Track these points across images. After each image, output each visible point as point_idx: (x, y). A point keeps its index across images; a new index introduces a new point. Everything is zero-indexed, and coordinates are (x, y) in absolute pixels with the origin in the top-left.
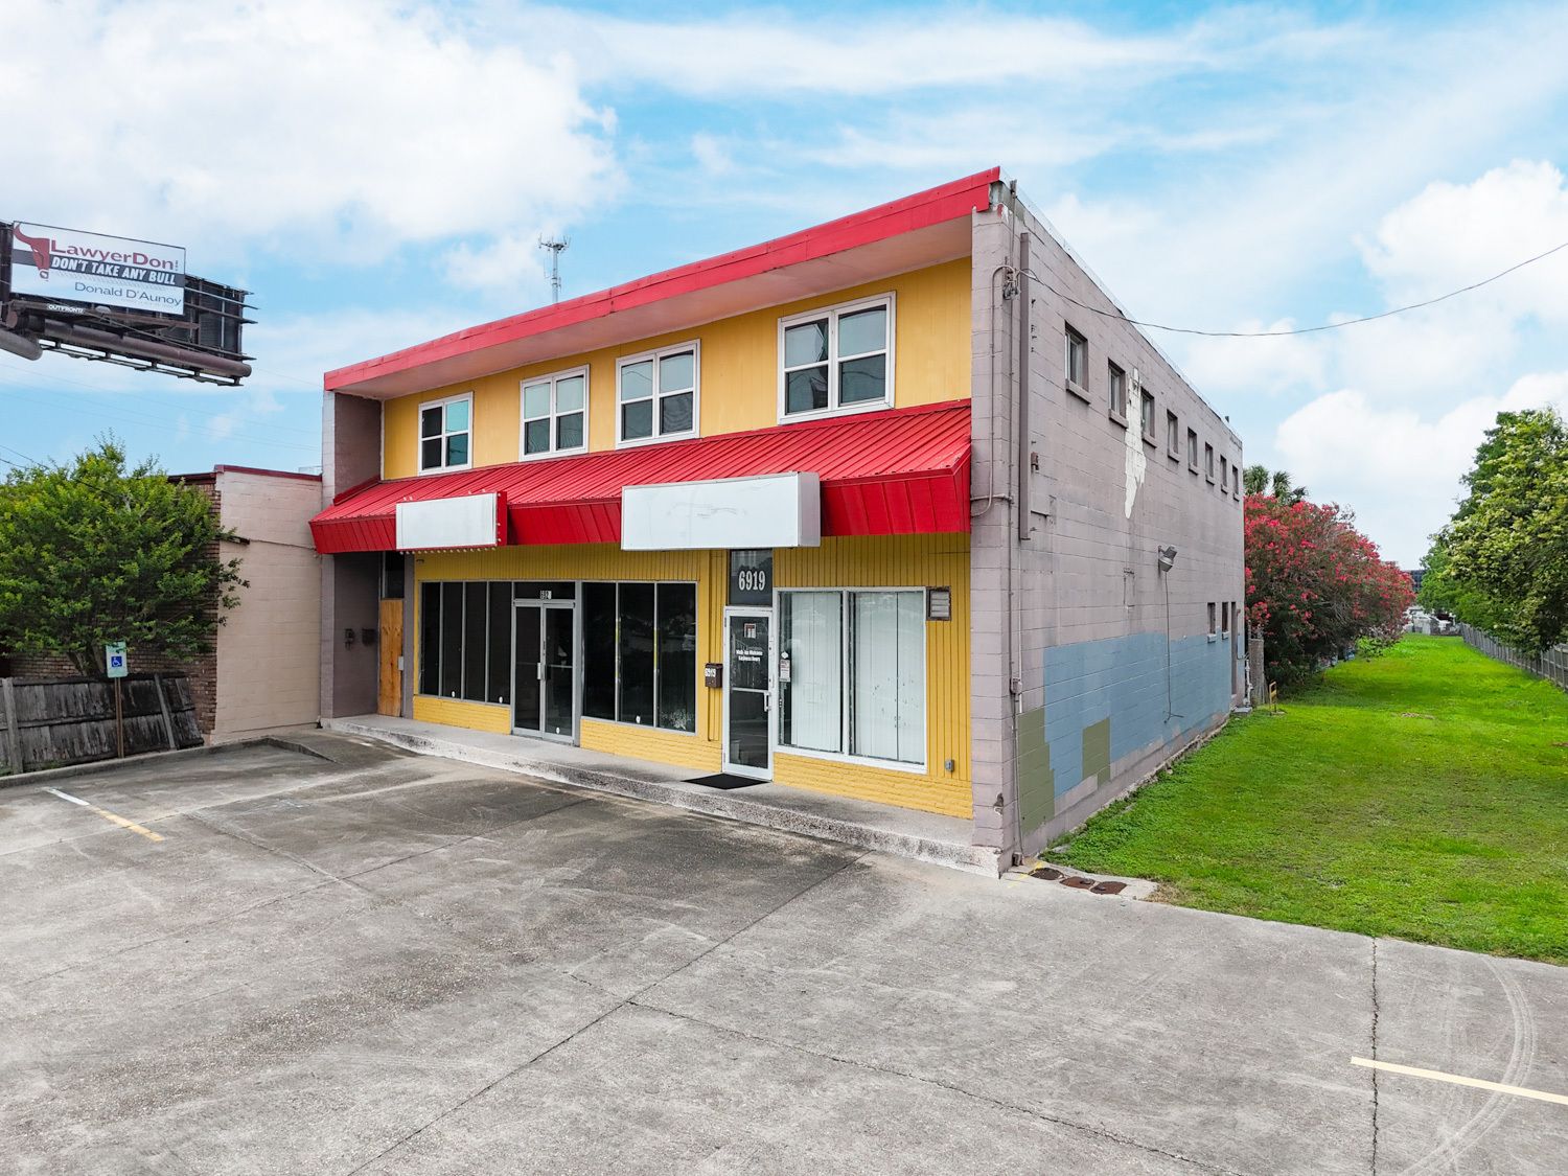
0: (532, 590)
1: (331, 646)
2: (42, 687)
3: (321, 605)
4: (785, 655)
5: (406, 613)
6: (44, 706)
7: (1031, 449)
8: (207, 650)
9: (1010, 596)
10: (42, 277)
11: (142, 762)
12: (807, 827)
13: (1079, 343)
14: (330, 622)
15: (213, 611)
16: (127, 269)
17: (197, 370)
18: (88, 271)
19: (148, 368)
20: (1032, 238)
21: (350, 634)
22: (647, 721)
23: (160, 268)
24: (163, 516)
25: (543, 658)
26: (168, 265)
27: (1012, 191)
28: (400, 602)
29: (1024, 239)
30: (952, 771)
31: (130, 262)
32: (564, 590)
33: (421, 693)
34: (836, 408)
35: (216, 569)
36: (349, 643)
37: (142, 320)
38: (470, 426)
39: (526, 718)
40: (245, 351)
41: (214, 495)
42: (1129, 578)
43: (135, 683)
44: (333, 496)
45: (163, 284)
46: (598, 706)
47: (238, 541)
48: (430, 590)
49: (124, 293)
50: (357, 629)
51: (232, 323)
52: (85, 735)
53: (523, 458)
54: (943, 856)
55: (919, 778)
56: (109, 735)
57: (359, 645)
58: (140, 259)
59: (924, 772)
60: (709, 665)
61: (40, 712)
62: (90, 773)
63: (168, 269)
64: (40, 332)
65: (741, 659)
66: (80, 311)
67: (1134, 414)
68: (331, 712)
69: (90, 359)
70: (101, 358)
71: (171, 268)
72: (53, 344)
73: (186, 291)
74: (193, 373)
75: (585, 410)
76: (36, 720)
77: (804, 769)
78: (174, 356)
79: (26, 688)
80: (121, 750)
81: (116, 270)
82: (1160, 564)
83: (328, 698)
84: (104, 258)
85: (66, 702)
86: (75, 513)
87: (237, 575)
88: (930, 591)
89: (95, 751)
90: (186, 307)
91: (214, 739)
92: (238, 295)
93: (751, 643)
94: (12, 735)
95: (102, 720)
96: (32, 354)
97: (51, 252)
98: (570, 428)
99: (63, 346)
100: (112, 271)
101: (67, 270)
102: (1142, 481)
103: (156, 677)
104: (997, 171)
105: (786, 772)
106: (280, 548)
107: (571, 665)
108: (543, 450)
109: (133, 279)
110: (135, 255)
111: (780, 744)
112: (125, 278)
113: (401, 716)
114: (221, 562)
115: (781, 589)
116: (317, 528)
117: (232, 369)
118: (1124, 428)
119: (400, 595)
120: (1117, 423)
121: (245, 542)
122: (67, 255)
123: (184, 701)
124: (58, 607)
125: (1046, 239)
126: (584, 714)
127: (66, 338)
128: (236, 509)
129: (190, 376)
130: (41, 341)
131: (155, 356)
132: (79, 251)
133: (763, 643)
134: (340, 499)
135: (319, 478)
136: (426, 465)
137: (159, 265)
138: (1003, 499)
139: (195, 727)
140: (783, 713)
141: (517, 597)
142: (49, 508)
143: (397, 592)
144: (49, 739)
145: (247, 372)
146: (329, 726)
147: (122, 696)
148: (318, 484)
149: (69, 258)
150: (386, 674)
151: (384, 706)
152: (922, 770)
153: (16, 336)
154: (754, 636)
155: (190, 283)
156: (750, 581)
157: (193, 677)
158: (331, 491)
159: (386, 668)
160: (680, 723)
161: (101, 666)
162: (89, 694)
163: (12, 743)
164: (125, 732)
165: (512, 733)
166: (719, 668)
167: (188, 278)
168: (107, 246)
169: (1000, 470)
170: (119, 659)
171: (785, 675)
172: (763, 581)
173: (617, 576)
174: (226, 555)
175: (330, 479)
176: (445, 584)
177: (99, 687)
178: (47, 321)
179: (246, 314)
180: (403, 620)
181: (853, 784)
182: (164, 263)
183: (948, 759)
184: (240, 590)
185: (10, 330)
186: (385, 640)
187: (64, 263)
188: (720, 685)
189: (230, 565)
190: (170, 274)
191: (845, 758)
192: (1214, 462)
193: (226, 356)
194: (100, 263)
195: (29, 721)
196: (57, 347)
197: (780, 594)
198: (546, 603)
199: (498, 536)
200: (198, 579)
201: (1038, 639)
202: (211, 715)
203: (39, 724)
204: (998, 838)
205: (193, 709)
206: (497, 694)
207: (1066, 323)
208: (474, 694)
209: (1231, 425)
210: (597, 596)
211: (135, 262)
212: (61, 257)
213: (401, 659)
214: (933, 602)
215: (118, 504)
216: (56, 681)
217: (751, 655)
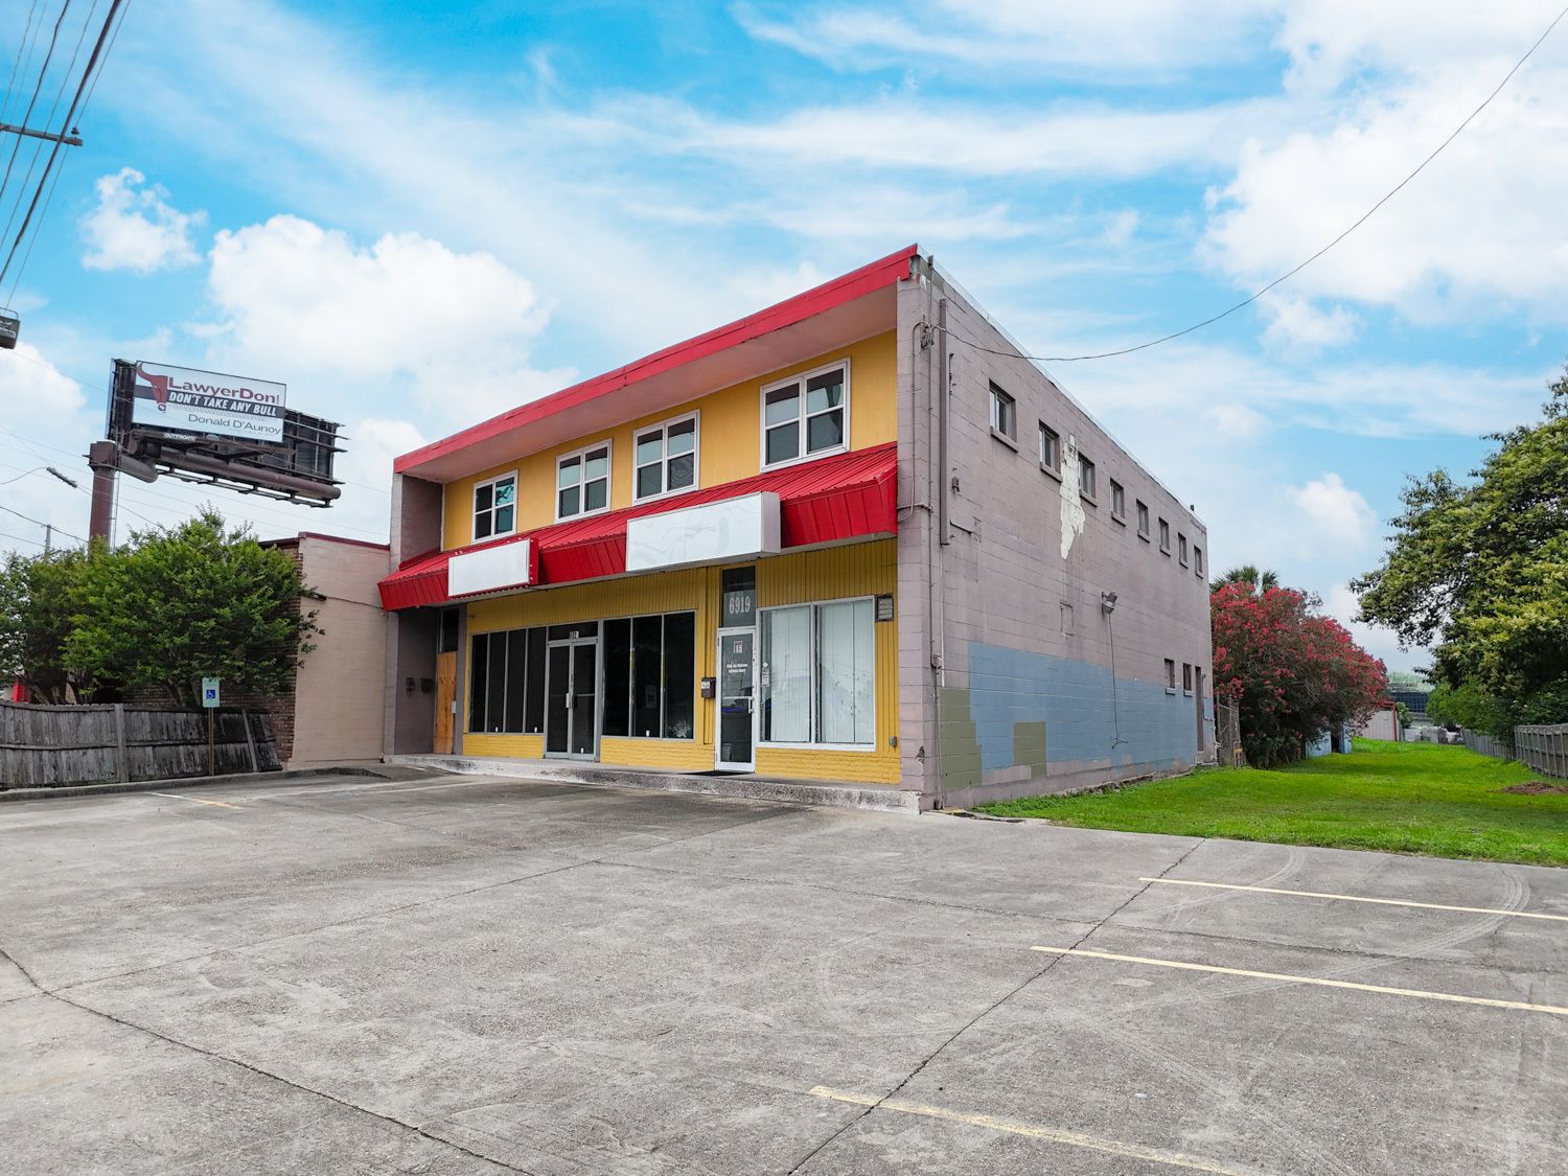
0: (562, 632)
1: (393, 692)
2: (147, 714)
3: (386, 658)
4: (765, 665)
5: (459, 663)
6: (148, 729)
7: (950, 476)
8: (287, 689)
9: (930, 587)
10: (160, 409)
11: (229, 780)
12: (774, 794)
13: (1008, 403)
14: (394, 672)
15: (293, 656)
16: (235, 403)
17: (293, 493)
18: (201, 404)
19: (250, 491)
20: (949, 303)
21: (411, 682)
22: (655, 734)
23: (264, 402)
24: (255, 572)
25: (571, 690)
26: (270, 399)
27: (930, 264)
28: (454, 654)
29: (942, 305)
30: (895, 746)
31: (237, 397)
32: (590, 629)
33: (470, 731)
34: (805, 455)
35: (295, 620)
36: (409, 690)
37: (248, 448)
38: (515, 499)
39: (556, 744)
40: (336, 475)
41: (297, 557)
42: (1067, 613)
43: (225, 715)
44: (399, 562)
45: (266, 415)
46: (615, 726)
47: (316, 596)
48: (479, 641)
49: (231, 424)
50: (417, 677)
51: (325, 451)
52: (182, 756)
53: (558, 521)
54: (878, 803)
55: (869, 755)
56: (202, 756)
57: (419, 693)
58: (246, 394)
59: (873, 750)
60: (705, 679)
61: (145, 734)
62: (185, 786)
63: (270, 402)
64: (156, 458)
65: (730, 671)
66: (193, 438)
67: (1071, 472)
68: (393, 749)
69: (199, 483)
70: (208, 482)
71: (273, 401)
72: (168, 469)
73: (285, 423)
74: (289, 495)
75: (608, 476)
76: (143, 741)
77: (780, 759)
78: (273, 480)
79: (135, 714)
80: (212, 771)
81: (225, 403)
82: (1103, 607)
83: (391, 738)
84: (215, 393)
85: (167, 726)
86: (180, 563)
87: (314, 624)
88: (878, 598)
89: (190, 770)
90: (284, 437)
91: (291, 766)
92: (332, 427)
93: (739, 659)
94: (121, 752)
95: (198, 744)
96: (149, 478)
97: (169, 388)
98: (596, 491)
99: (176, 470)
100: (222, 404)
101: (182, 403)
102: (1081, 531)
103: (244, 711)
104: (915, 247)
105: (765, 764)
106: (352, 606)
107: (594, 692)
108: (575, 513)
109: (239, 411)
110: (242, 390)
111: (761, 740)
112: (233, 410)
113: (453, 753)
114: (302, 614)
115: (762, 609)
116: (384, 588)
117: (323, 492)
118: (1060, 482)
119: (455, 649)
120: (1050, 476)
121: (322, 598)
122: (182, 390)
123: (267, 733)
124: (164, 640)
125: (965, 307)
126: (604, 734)
127: (181, 463)
128: (315, 572)
129: (286, 499)
130: (157, 467)
131: (257, 480)
132: (193, 387)
133: (747, 657)
134: (404, 566)
135: (387, 548)
136: (479, 536)
137: (263, 398)
138: (922, 507)
139: (276, 756)
140: (764, 714)
141: (550, 639)
142: (158, 560)
143: (451, 646)
144: (152, 758)
145: (337, 495)
146: (391, 761)
147: (214, 726)
148: (387, 552)
149: (184, 393)
150: (441, 717)
151: (438, 746)
152: (872, 748)
153: (136, 461)
154: (741, 651)
155: (290, 416)
156: (738, 606)
157: (275, 713)
158: (397, 559)
159: (441, 713)
160: (682, 733)
161: (197, 699)
162: (187, 722)
163: (121, 758)
164: (216, 757)
165: (544, 757)
166: (713, 682)
167: (287, 411)
168: (217, 383)
169: (922, 484)
170: (213, 692)
171: (766, 681)
172: (748, 604)
173: (632, 611)
174: (305, 607)
175: (397, 549)
176: (492, 635)
177: (195, 716)
178: (163, 448)
179: (338, 443)
180: (456, 670)
181: (818, 767)
182: (267, 397)
183: (892, 736)
184: (316, 639)
185: (131, 456)
186: (441, 689)
187: (180, 398)
188: (713, 696)
189: (309, 616)
190: (272, 407)
191: (813, 746)
192: (1171, 537)
193: (319, 481)
194: (211, 397)
195: (135, 741)
196: (171, 472)
197: (762, 613)
198: (574, 641)
199: (530, 576)
200: (282, 625)
201: (963, 632)
202: (289, 745)
203: (144, 744)
204: (920, 784)
205: (274, 741)
206: (534, 725)
207: (990, 381)
208: (514, 728)
209: (1197, 514)
210: (616, 630)
211: (242, 396)
212: (177, 393)
213: (454, 704)
214: (880, 607)
215: (216, 559)
216: (159, 709)
217: (736, 669)
